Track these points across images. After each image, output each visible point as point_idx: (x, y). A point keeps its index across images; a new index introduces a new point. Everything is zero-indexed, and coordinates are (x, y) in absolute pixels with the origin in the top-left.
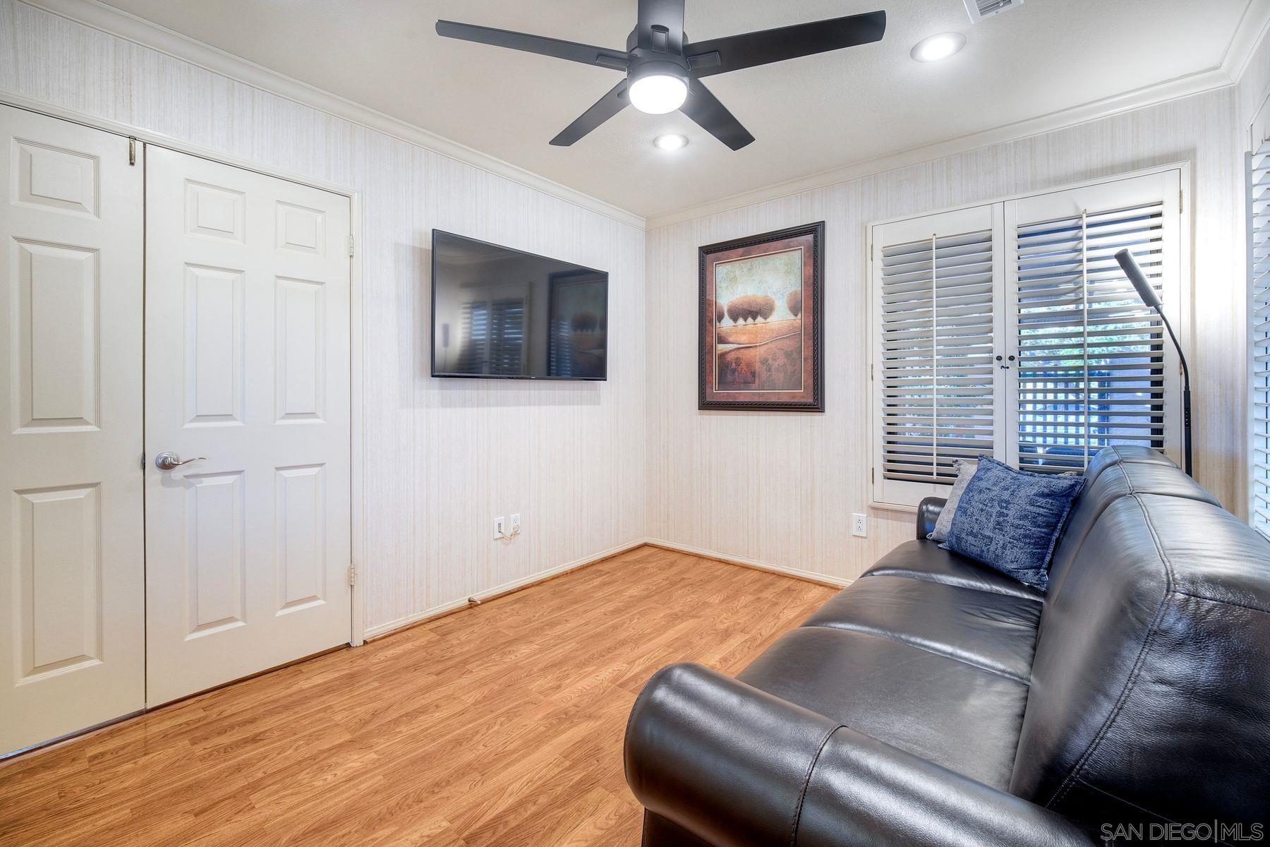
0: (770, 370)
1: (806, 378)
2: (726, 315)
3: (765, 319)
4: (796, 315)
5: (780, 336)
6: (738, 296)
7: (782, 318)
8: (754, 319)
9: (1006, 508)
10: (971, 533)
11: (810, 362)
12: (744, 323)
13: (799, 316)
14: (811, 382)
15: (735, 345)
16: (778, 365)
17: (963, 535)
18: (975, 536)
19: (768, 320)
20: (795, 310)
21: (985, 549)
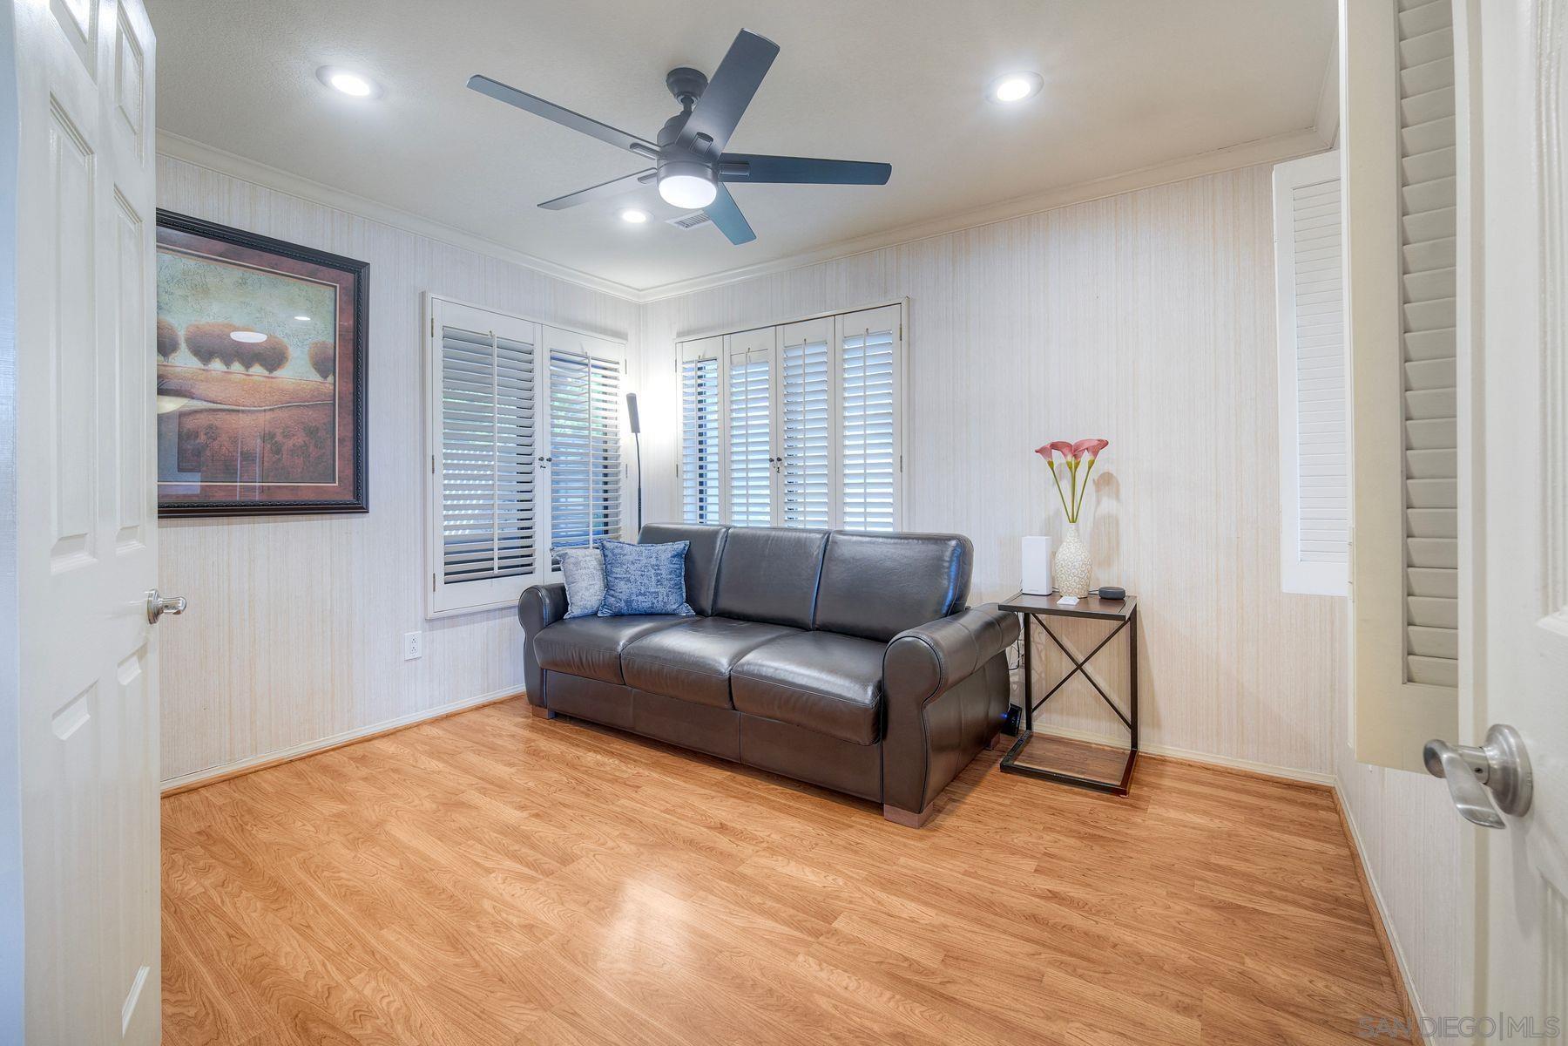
0: (278, 451)
1: (342, 466)
2: (183, 346)
3: (271, 371)
4: (325, 377)
5: (295, 401)
6: (211, 320)
7: (298, 373)
8: (248, 366)
9: (658, 569)
10: (640, 594)
11: (349, 445)
12: (224, 368)
13: (330, 379)
14: (349, 472)
15: (205, 403)
16: (294, 445)
17: (634, 597)
18: (644, 595)
19: (276, 374)
20: (322, 365)
21: (655, 601)
